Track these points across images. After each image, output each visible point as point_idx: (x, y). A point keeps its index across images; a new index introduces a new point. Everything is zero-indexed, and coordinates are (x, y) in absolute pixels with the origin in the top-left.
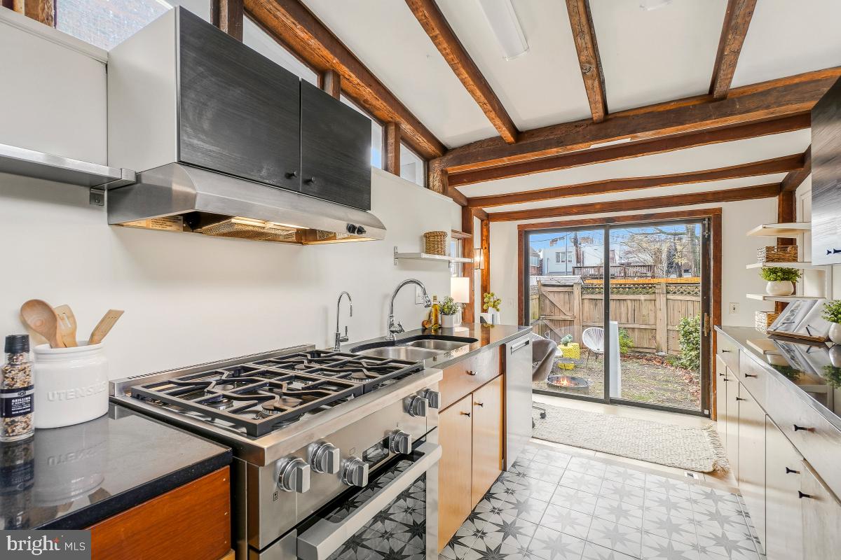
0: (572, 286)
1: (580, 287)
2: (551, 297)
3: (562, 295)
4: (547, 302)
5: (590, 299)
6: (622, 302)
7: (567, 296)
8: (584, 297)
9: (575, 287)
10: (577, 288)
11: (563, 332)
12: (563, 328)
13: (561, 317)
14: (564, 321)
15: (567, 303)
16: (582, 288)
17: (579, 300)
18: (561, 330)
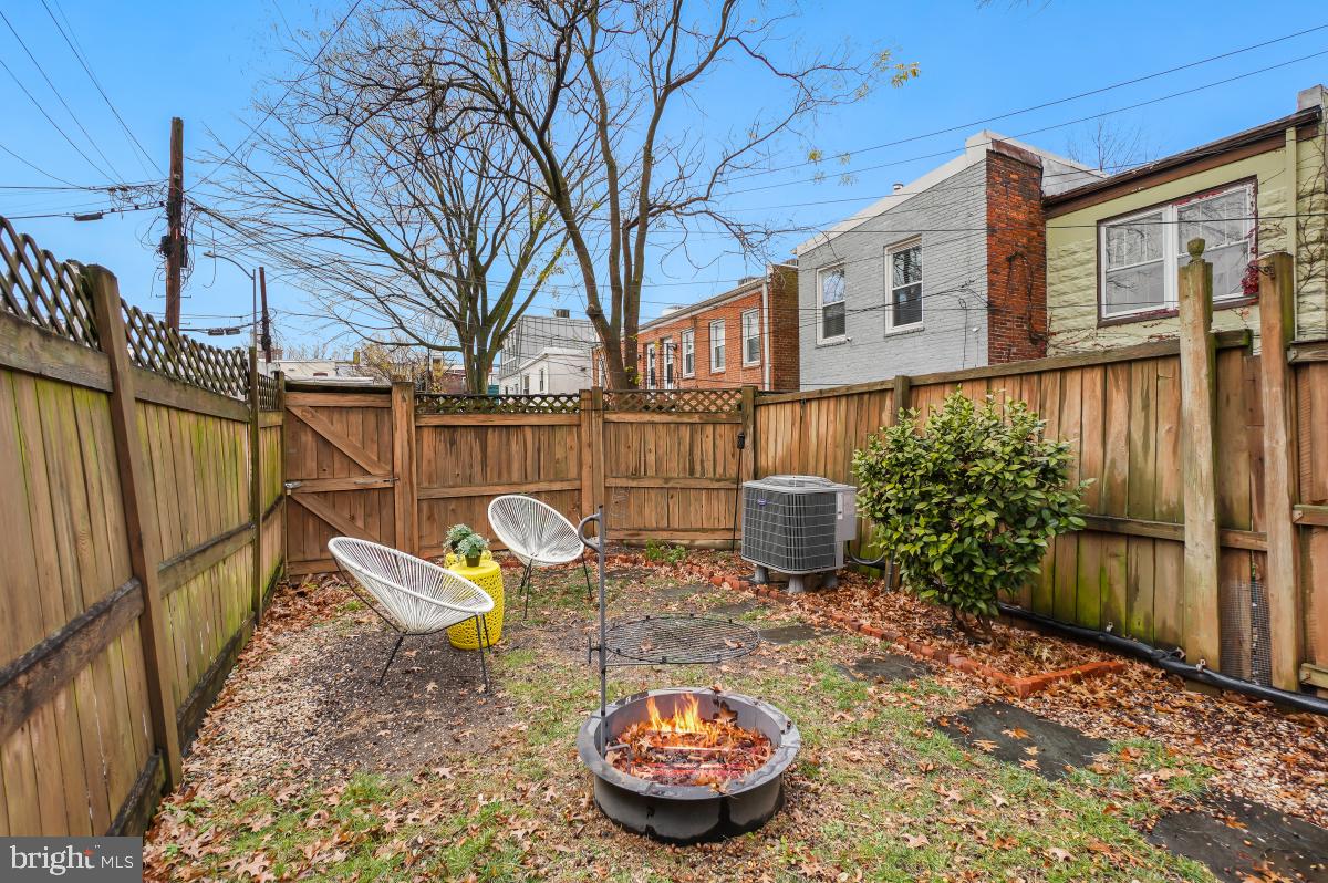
0: (388, 391)
1: (409, 395)
2: (321, 424)
3: (356, 418)
4: (308, 439)
5: (436, 427)
6: (512, 431)
7: (371, 419)
8: (422, 422)
9: (397, 396)
10: (403, 398)
11: (360, 524)
12: (360, 513)
13: (354, 480)
14: (364, 491)
15: (372, 440)
16: (416, 397)
17: (409, 431)
18: (353, 518)
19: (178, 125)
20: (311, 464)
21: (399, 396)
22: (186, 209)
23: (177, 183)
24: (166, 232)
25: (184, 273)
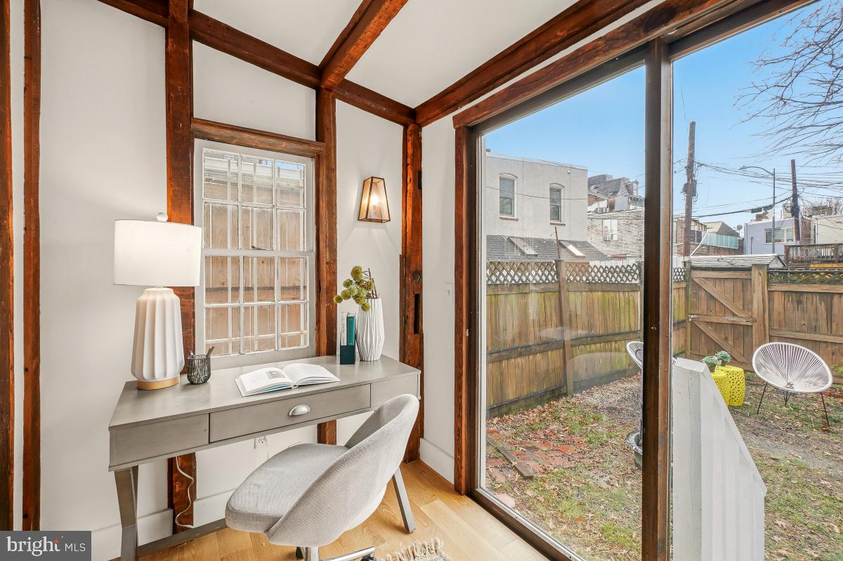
0: (749, 270)
1: (763, 273)
2: (709, 287)
3: (729, 285)
4: (702, 295)
5: (785, 292)
7: (739, 286)
8: (774, 288)
9: (755, 273)
10: (760, 274)
11: (731, 342)
12: (731, 338)
13: (727, 318)
14: (734, 325)
15: (739, 297)
16: (768, 273)
17: (763, 294)
18: (726, 339)
19: (693, 124)
20: (703, 307)
21: (757, 272)
22: (696, 166)
23: (691, 155)
24: (686, 182)
25: (694, 199)
